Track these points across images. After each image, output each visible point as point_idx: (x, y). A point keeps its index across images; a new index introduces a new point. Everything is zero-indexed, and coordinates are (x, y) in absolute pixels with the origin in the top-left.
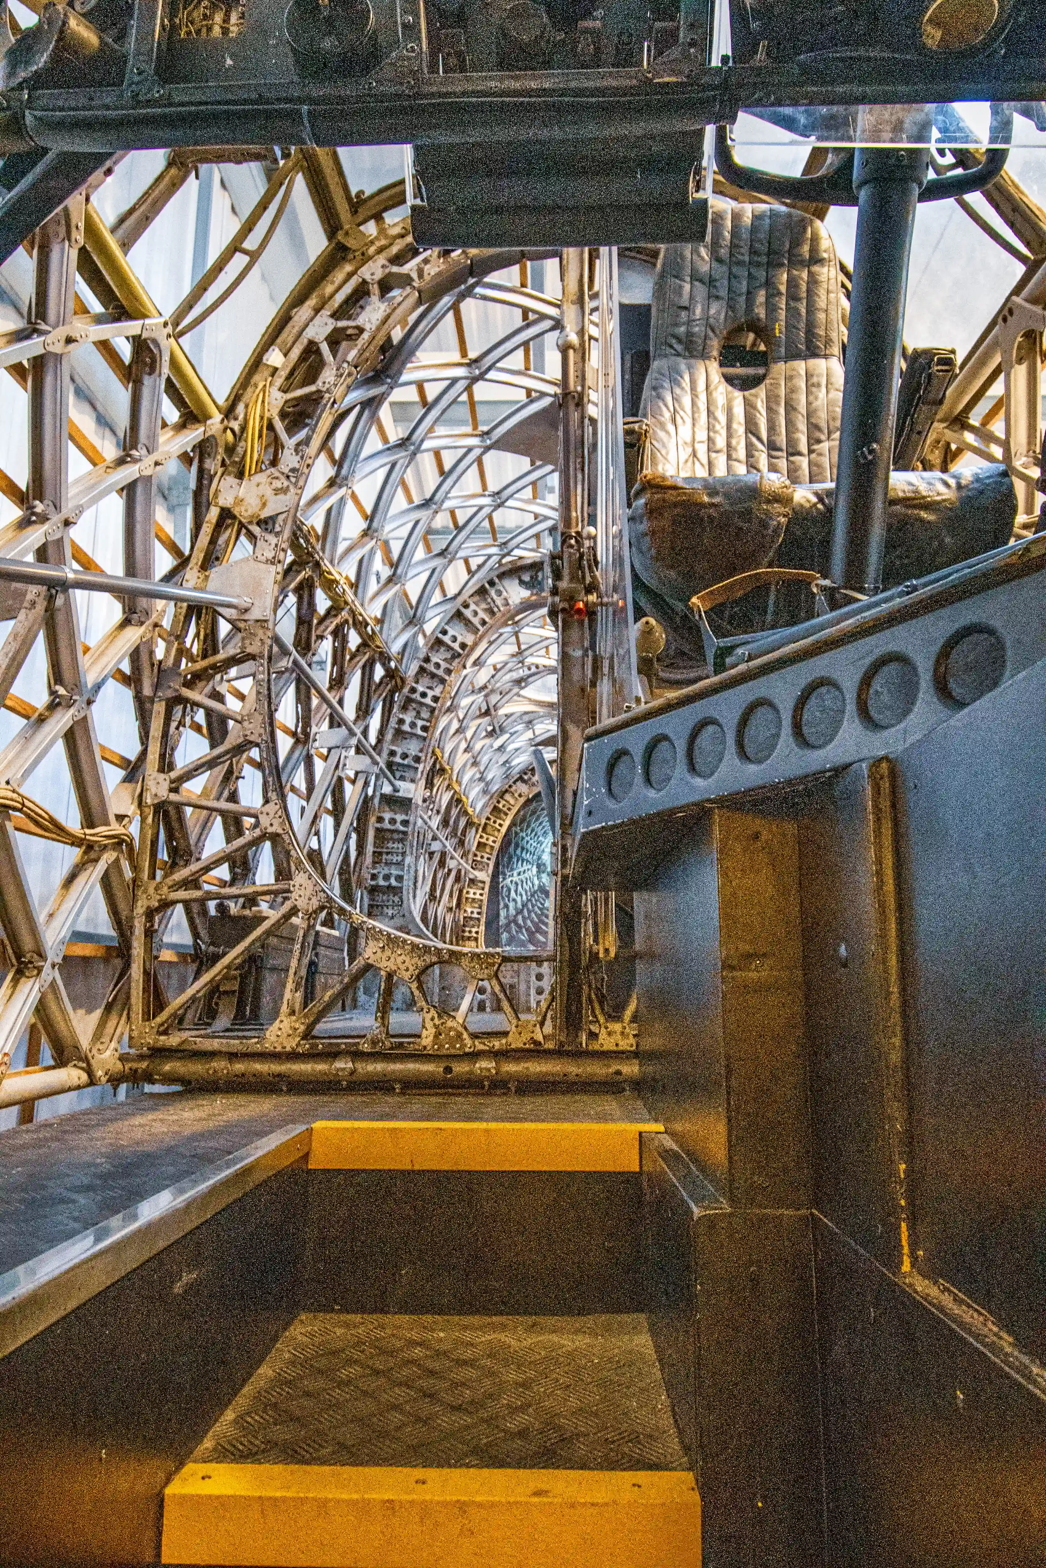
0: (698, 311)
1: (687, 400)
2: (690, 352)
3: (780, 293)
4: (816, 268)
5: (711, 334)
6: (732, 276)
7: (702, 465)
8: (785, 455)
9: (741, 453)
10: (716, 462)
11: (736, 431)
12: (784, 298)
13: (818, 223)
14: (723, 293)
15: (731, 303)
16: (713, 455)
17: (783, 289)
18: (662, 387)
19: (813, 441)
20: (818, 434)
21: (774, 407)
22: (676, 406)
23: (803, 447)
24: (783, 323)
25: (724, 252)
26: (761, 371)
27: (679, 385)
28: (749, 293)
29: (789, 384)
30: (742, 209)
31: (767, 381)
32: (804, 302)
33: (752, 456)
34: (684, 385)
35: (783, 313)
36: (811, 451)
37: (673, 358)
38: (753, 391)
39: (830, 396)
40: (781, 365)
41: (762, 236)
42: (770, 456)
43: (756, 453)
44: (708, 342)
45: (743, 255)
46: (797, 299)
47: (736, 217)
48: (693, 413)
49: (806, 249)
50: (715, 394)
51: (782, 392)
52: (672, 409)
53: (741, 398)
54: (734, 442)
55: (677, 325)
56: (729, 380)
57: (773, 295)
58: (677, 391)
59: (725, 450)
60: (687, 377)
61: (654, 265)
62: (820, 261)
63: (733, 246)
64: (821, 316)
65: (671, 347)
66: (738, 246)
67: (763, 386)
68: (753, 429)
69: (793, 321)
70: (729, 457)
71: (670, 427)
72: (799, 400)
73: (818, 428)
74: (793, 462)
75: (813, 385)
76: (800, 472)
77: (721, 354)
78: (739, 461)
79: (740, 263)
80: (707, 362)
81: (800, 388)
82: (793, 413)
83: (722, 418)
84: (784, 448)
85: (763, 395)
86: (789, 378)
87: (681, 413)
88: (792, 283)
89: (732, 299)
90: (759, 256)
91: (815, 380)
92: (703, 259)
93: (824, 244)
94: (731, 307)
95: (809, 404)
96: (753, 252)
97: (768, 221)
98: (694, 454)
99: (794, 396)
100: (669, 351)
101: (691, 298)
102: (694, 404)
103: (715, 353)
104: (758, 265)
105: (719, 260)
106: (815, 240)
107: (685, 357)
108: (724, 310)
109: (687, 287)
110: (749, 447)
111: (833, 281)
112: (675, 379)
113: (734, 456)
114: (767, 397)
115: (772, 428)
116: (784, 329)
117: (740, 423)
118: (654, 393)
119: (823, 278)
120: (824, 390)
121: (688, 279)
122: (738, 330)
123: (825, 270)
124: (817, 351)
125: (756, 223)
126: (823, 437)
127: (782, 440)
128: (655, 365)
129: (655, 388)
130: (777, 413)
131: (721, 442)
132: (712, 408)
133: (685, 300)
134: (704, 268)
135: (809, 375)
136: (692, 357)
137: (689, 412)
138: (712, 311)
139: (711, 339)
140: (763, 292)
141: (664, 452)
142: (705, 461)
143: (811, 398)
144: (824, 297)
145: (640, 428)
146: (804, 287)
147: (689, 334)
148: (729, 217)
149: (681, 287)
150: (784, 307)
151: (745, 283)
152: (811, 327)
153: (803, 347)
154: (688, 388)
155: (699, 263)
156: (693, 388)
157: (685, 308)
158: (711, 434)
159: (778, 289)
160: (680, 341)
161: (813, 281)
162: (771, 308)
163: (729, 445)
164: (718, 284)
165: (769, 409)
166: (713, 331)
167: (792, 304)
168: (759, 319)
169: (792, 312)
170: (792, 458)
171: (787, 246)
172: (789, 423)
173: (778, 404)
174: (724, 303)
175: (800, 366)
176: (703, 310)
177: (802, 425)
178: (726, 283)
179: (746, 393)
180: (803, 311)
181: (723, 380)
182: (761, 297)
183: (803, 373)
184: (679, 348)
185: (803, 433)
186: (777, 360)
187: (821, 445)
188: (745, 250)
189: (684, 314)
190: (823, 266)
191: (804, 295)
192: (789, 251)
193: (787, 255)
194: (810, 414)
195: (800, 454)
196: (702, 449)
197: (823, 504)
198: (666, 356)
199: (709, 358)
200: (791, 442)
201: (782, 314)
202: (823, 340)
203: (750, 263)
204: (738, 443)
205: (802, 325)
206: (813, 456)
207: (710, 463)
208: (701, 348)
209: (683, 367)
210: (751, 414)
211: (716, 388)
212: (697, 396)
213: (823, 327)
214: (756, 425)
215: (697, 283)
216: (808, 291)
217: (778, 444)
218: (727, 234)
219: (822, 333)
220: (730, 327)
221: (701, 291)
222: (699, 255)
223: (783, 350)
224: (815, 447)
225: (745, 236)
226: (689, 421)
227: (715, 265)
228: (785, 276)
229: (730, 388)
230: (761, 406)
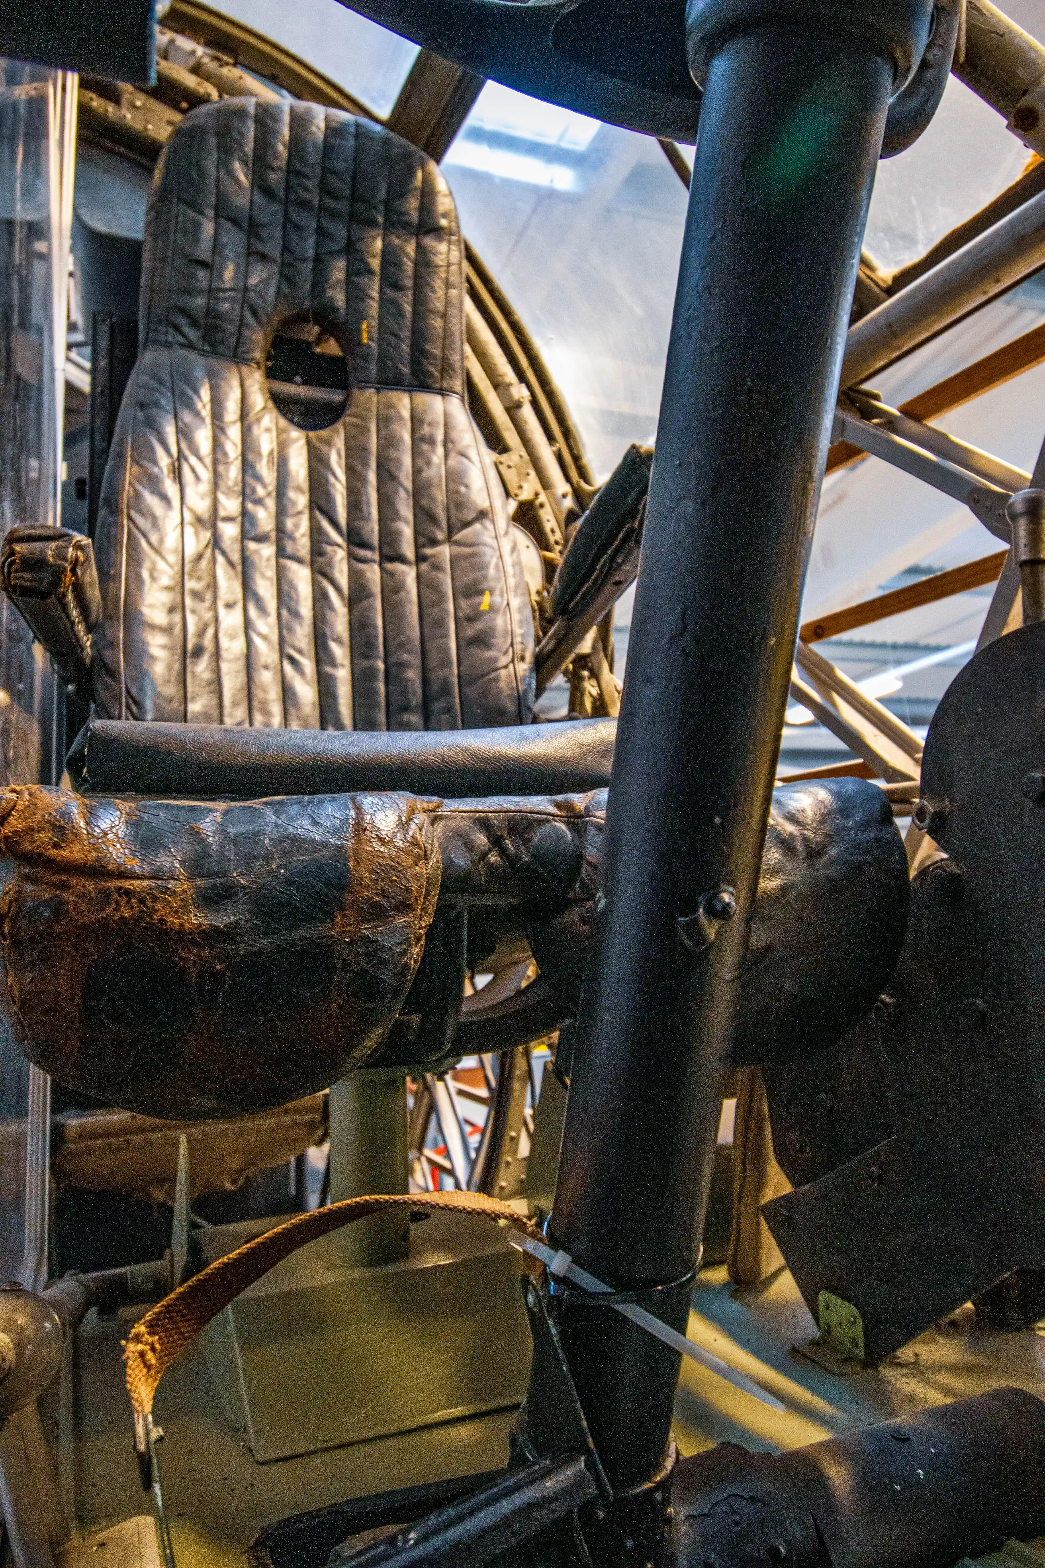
0: (229, 273)
1: (203, 437)
2: (212, 345)
3: (370, 272)
4: (429, 241)
5: (249, 318)
6: (288, 224)
7: (230, 563)
8: (376, 557)
9: (302, 544)
10: (256, 558)
11: (294, 504)
12: (377, 280)
13: (432, 165)
14: (273, 249)
15: (288, 272)
16: (252, 546)
17: (375, 264)
18: (157, 404)
19: (424, 539)
20: (430, 528)
21: (359, 468)
22: (184, 446)
23: (408, 550)
24: (374, 323)
25: (275, 178)
26: (337, 397)
27: (190, 406)
28: (317, 259)
29: (383, 433)
30: (308, 112)
31: (348, 419)
32: (410, 293)
33: (322, 554)
34: (199, 406)
35: (375, 305)
36: (420, 558)
37: (183, 352)
38: (323, 433)
39: (451, 462)
40: (370, 394)
41: (340, 165)
42: (352, 557)
43: (329, 549)
44: (246, 333)
45: (306, 189)
46: (398, 287)
47: (299, 122)
48: (215, 462)
49: (412, 204)
50: (256, 430)
51: (373, 443)
52: (174, 450)
53: (302, 442)
54: (289, 523)
55: (189, 292)
56: (281, 403)
57: (358, 274)
58: (187, 417)
59: (273, 535)
60: (205, 393)
61: (151, 171)
62: (437, 231)
63: (291, 171)
64: (437, 323)
65: (177, 329)
66: (299, 174)
67: (339, 426)
68: (323, 503)
69: (391, 323)
70: (281, 552)
71: (170, 488)
72: (398, 462)
73: (433, 519)
74: (392, 574)
75: (423, 439)
76: (402, 594)
77: (269, 357)
78: (300, 561)
79: (304, 205)
80: (245, 369)
81: (401, 439)
82: (390, 485)
83: (268, 474)
84: (375, 541)
85: (340, 442)
86: (384, 421)
87: (193, 460)
88: (390, 258)
89: (290, 265)
90: (336, 198)
91: (426, 430)
92: (238, 182)
93: (443, 204)
94: (287, 278)
95: (417, 472)
96: (325, 190)
97: (351, 142)
98: (216, 542)
99: (393, 454)
100: (172, 336)
101: (216, 248)
102: (217, 445)
103: (258, 355)
104: (334, 215)
105: (268, 192)
106: (428, 193)
107: (202, 353)
108: (274, 283)
109: (208, 228)
110: (316, 532)
111: (454, 268)
112: (183, 393)
113: (289, 547)
114: (348, 448)
115: (355, 505)
116: (375, 334)
117: (299, 489)
118: (140, 414)
119: (440, 260)
120: (440, 450)
121: (210, 212)
122: (300, 318)
123: (443, 247)
124: (430, 381)
125: (332, 141)
126: (440, 535)
127: (372, 529)
128: (147, 358)
129: (142, 406)
130: (364, 480)
131: (265, 518)
132: (251, 457)
133: (204, 250)
134: (241, 200)
135: (416, 421)
136: (215, 353)
137: (208, 461)
138: (253, 281)
139: (249, 327)
140: (341, 264)
141: (154, 538)
142: (236, 557)
143: (420, 462)
144: (441, 293)
145: (61, 554)
146: (409, 267)
147: (210, 312)
148: (286, 118)
149: (197, 226)
150: (375, 295)
151: (312, 240)
152: (419, 336)
153: (406, 370)
154: (206, 413)
155: (228, 186)
156: (217, 415)
157: (204, 264)
158: (250, 506)
159: (367, 264)
160: (194, 323)
161: (424, 260)
162: (356, 295)
163: (280, 529)
164: (264, 233)
165: (351, 471)
166: (254, 313)
167: (391, 294)
168: (335, 310)
169: (389, 306)
170: (389, 566)
171: (382, 195)
172: (386, 502)
173: (366, 465)
174: (276, 269)
175: (403, 403)
176: (236, 272)
177: (405, 509)
178: (278, 234)
179: (312, 434)
180: (408, 308)
181: (270, 404)
182: (338, 270)
183: (406, 414)
184: (193, 334)
185: (406, 522)
186: (365, 383)
187: (438, 549)
188: (312, 183)
189: (201, 274)
190: (440, 239)
191: (409, 283)
192: (386, 202)
193: (381, 208)
194: (420, 490)
195: (402, 559)
196: (230, 531)
197: (503, 851)
198: (168, 345)
199: (247, 362)
200: (389, 537)
201: (373, 307)
202: (439, 362)
203: (320, 208)
204: (297, 526)
205: (406, 334)
206: (424, 566)
207: (245, 560)
208: (232, 341)
209: (199, 373)
210: (319, 473)
211: (258, 420)
212: (223, 430)
213: (439, 343)
214: (329, 498)
215: (226, 224)
216: (417, 276)
217: (365, 536)
218: (281, 148)
219: (437, 352)
220: (286, 311)
221: (233, 240)
222: (231, 173)
223: (373, 368)
224: (428, 551)
225: (314, 158)
226: (205, 475)
227: (259, 198)
228: (378, 244)
229: (283, 422)
230: (336, 461)
